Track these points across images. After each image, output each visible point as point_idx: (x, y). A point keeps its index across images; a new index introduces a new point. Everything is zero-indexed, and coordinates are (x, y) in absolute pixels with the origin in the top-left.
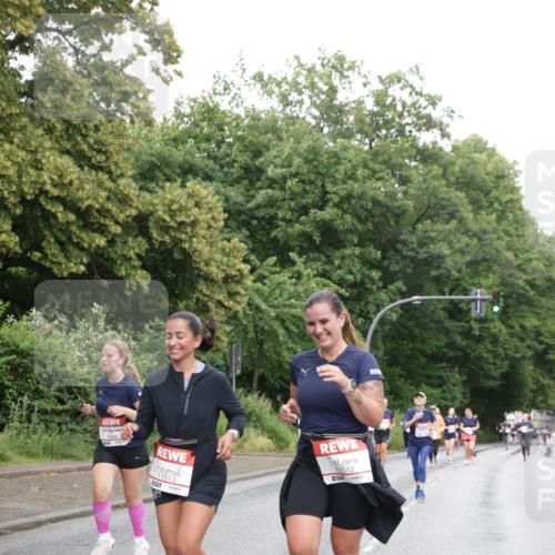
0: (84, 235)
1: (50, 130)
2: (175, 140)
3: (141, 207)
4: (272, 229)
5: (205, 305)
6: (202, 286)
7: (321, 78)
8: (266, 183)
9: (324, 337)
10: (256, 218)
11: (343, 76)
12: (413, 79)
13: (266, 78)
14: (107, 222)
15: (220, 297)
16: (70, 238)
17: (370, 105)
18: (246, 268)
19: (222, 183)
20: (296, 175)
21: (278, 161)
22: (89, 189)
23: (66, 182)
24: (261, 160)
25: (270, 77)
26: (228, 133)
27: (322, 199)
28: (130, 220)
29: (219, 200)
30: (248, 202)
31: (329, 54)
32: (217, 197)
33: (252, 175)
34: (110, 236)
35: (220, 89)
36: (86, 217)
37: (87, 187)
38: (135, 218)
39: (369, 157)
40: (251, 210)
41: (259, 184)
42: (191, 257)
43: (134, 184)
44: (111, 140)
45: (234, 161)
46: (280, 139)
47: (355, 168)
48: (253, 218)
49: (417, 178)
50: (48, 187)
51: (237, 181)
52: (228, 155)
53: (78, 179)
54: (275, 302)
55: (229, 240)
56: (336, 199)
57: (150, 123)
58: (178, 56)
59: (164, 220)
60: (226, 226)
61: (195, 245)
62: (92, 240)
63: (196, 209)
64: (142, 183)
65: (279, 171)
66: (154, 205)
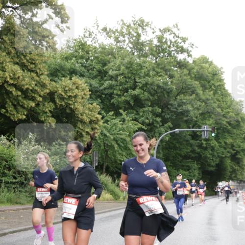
0: (25, 102)
1: (9, 53)
2: (66, 58)
3: (51, 89)
4: (111, 99)
5: (81, 134)
6: (79, 125)
7: (133, 30)
8: (109, 78)
9: (141, 152)
10: (104, 94)
11: (143, 29)
12: (175, 30)
13: (108, 30)
14: (36, 95)
15: (88, 130)
16: (18, 103)
17: (155, 42)
18: (100, 117)
19: (89, 78)
20: (122, 74)
21: (114, 68)
22: (27, 80)
23: (16, 77)
24: (106, 67)
25: (110, 29)
26: (91, 55)
27: (134, 85)
28: (46, 95)
29: (87, 86)
30: (100, 86)
31: (137, 19)
32: (86, 84)
33: (102, 74)
34: (37, 102)
35: (87, 35)
36: (26, 94)
38: (48, 94)
39: (155, 66)
40: (102, 90)
41: (105, 78)
42: (74, 112)
43: (48, 78)
45: (94, 68)
46: (115, 58)
47: (149, 71)
48: (102, 94)
49: (177, 75)
50: (8, 79)
51: (95, 77)
52: (91, 65)
53: (22, 76)
54: (113, 132)
55: (92, 104)
56: (140, 85)
57: (55, 50)
58: (68, 20)
59: (62, 95)
60: (91, 97)
61: (76, 106)
62: (29, 104)
63: (77, 90)
64: (52, 78)
65: (115, 72)
66: (57, 88)
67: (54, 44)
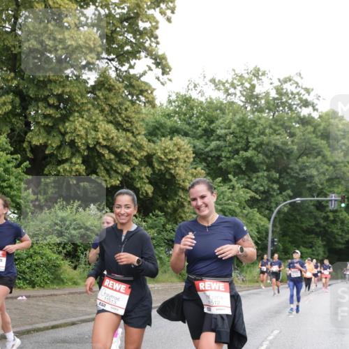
0: (119, 166)
1: (102, 111)
2: (168, 115)
3: (149, 151)
4: (219, 162)
5: (182, 203)
6: (181, 193)
7: (246, 81)
8: (216, 137)
10: (211, 157)
11: (258, 79)
12: (297, 79)
13: (217, 81)
14: (131, 159)
16: (111, 168)
17: (273, 94)
19: (193, 137)
20: (231, 134)
21: (223, 125)
22: (122, 142)
23: (110, 137)
24: (214, 125)
25: (219, 81)
26: (195, 112)
27: (247, 145)
29: (190, 147)
30: (206, 148)
31: (251, 68)
32: (189, 145)
33: (208, 133)
34: (132, 167)
35: (192, 87)
36: (119, 156)
37: (121, 140)
38: (145, 157)
39: (273, 122)
40: (207, 152)
41: (212, 138)
42: (175, 178)
43: (145, 139)
44: (133, 115)
45: (200, 126)
46: (224, 113)
47: (265, 128)
48: (208, 156)
49: (297, 131)
50: (101, 140)
51: (201, 137)
52: (196, 123)
53: (117, 136)
54: (221, 202)
55: (195, 168)
56: (254, 145)
57: (154, 106)
58: (170, 71)
59: (161, 158)
60: (194, 161)
61: (177, 171)
62: (123, 168)
63: (178, 152)
64: (149, 137)
65: (223, 131)
66: (156, 150)
67: (154, 98)
